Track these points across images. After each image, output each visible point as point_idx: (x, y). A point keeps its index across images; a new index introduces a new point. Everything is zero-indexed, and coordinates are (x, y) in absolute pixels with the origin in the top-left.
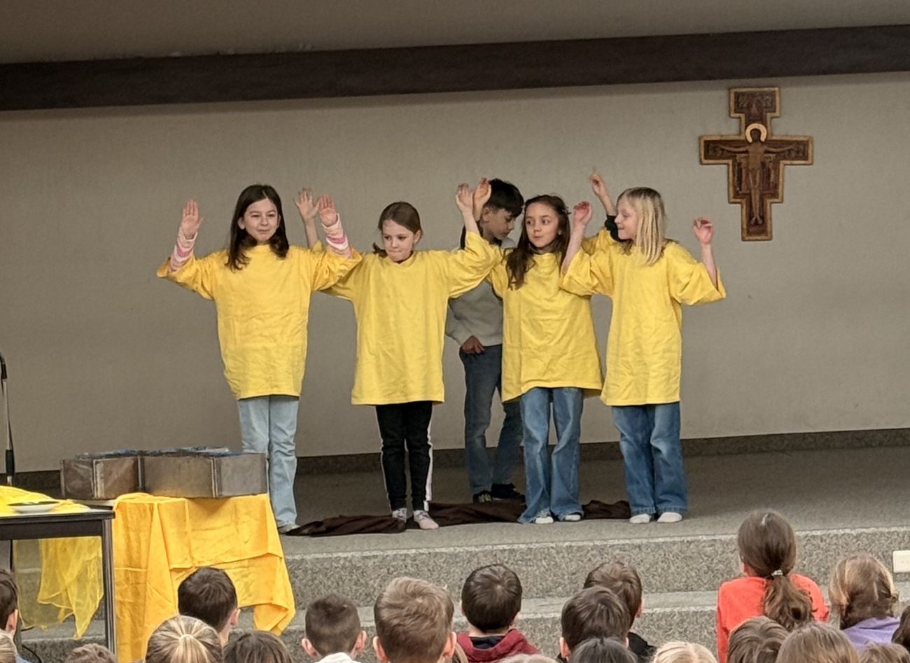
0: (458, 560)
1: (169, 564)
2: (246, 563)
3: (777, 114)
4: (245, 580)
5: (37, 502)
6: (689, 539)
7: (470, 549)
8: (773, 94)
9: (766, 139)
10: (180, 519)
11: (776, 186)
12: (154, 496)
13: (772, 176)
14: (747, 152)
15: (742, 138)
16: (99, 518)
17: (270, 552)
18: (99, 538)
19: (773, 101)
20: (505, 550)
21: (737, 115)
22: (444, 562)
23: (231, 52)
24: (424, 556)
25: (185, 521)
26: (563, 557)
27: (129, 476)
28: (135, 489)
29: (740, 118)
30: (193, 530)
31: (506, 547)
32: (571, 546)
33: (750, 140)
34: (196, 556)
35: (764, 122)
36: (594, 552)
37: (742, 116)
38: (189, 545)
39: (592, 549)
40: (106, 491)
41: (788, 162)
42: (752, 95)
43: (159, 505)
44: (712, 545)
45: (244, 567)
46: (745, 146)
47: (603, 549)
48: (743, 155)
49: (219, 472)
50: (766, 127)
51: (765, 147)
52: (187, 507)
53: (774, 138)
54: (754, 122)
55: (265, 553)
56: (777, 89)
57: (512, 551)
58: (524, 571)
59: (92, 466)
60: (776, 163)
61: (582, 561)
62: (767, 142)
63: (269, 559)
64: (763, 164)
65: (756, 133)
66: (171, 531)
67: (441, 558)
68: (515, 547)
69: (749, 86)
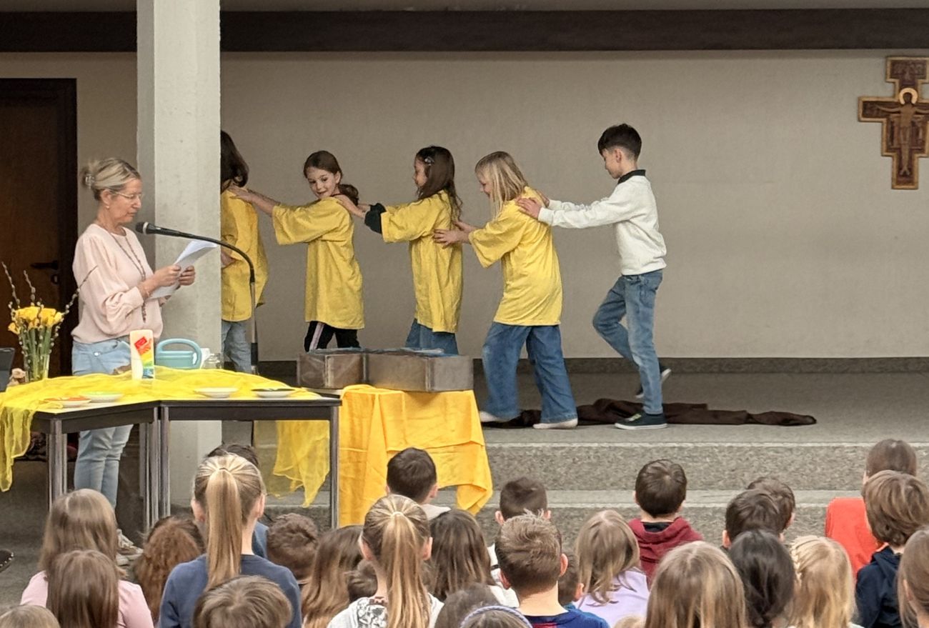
0: (634, 453)
1: (386, 448)
2: (452, 449)
3: (927, 80)
4: (451, 463)
5: (276, 389)
6: (834, 445)
7: (644, 445)
8: (924, 63)
9: (917, 102)
10: (397, 409)
11: (923, 142)
12: (376, 387)
13: (921, 134)
14: (899, 112)
16: (327, 405)
17: (473, 439)
18: (328, 422)
19: (924, 70)
20: (674, 447)
21: (893, 80)
22: (622, 455)
23: (457, 9)
24: (605, 449)
25: (402, 411)
26: (725, 456)
27: (356, 370)
28: (359, 382)
29: (894, 83)
30: (409, 419)
32: (731, 447)
33: (902, 102)
34: (409, 440)
36: (751, 453)
37: (897, 81)
38: (404, 431)
39: (750, 450)
40: (336, 382)
42: (906, 63)
43: (380, 396)
44: (854, 451)
45: (448, 452)
46: (897, 107)
47: (759, 450)
48: (896, 115)
49: (432, 370)
50: (917, 91)
51: (916, 109)
52: (403, 398)
54: (907, 86)
55: (468, 441)
56: (927, 59)
57: (681, 448)
59: (324, 360)
60: (924, 123)
61: (741, 460)
62: (918, 105)
63: (472, 446)
64: (913, 124)
65: (908, 96)
66: (389, 418)
67: (620, 451)
68: (684, 445)
69: (902, 55)
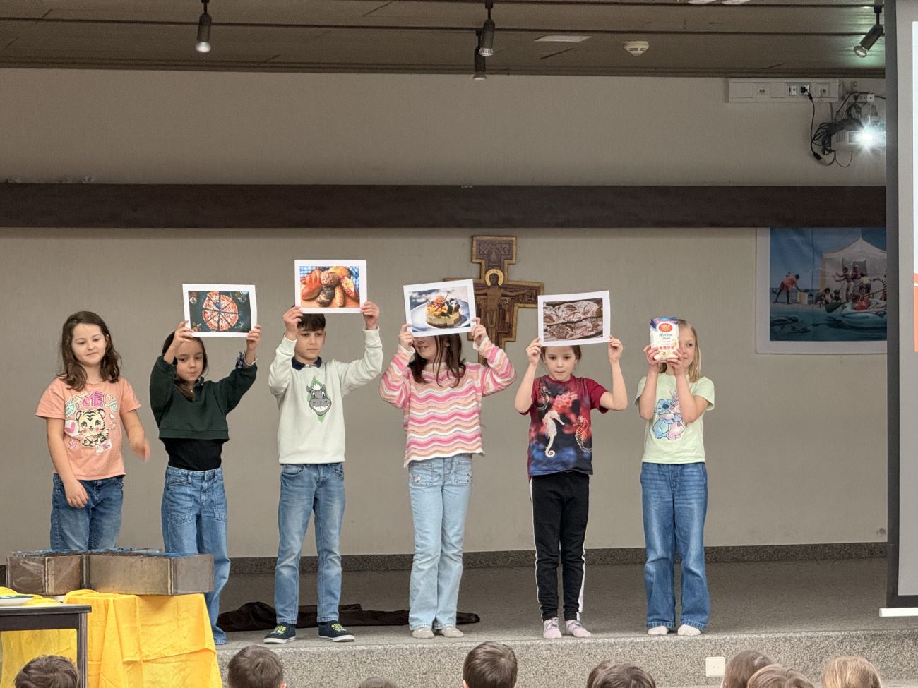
0: (320, 659)
1: (123, 658)
2: (184, 658)
3: (514, 261)
4: (183, 673)
7: (331, 649)
8: (510, 243)
9: (503, 284)
10: (132, 614)
11: (510, 326)
12: (100, 592)
13: (507, 317)
14: (486, 294)
15: (482, 281)
16: (77, 612)
17: (206, 647)
18: (74, 630)
19: (510, 251)
20: (363, 651)
21: (478, 261)
23: (19, 181)
25: (135, 616)
26: (416, 658)
27: (76, 574)
28: (81, 587)
29: (480, 264)
30: (142, 625)
31: (364, 648)
32: (423, 648)
33: (489, 283)
34: (144, 650)
35: (501, 268)
36: (443, 654)
37: (483, 262)
38: (138, 640)
39: (442, 651)
40: (56, 587)
41: (522, 305)
42: (491, 243)
43: (114, 601)
44: (549, 649)
45: (182, 661)
46: (484, 289)
47: (452, 651)
48: (482, 297)
49: (176, 571)
50: (503, 272)
51: (502, 291)
52: (137, 604)
53: (510, 283)
54: (493, 267)
55: (202, 648)
56: (514, 239)
57: (370, 652)
58: (380, 670)
59: (44, 562)
60: (511, 306)
61: (433, 662)
62: (505, 286)
63: (204, 654)
64: (500, 306)
65: (495, 278)
66: (125, 626)
67: (305, 657)
68: (373, 648)
69: (489, 237)
